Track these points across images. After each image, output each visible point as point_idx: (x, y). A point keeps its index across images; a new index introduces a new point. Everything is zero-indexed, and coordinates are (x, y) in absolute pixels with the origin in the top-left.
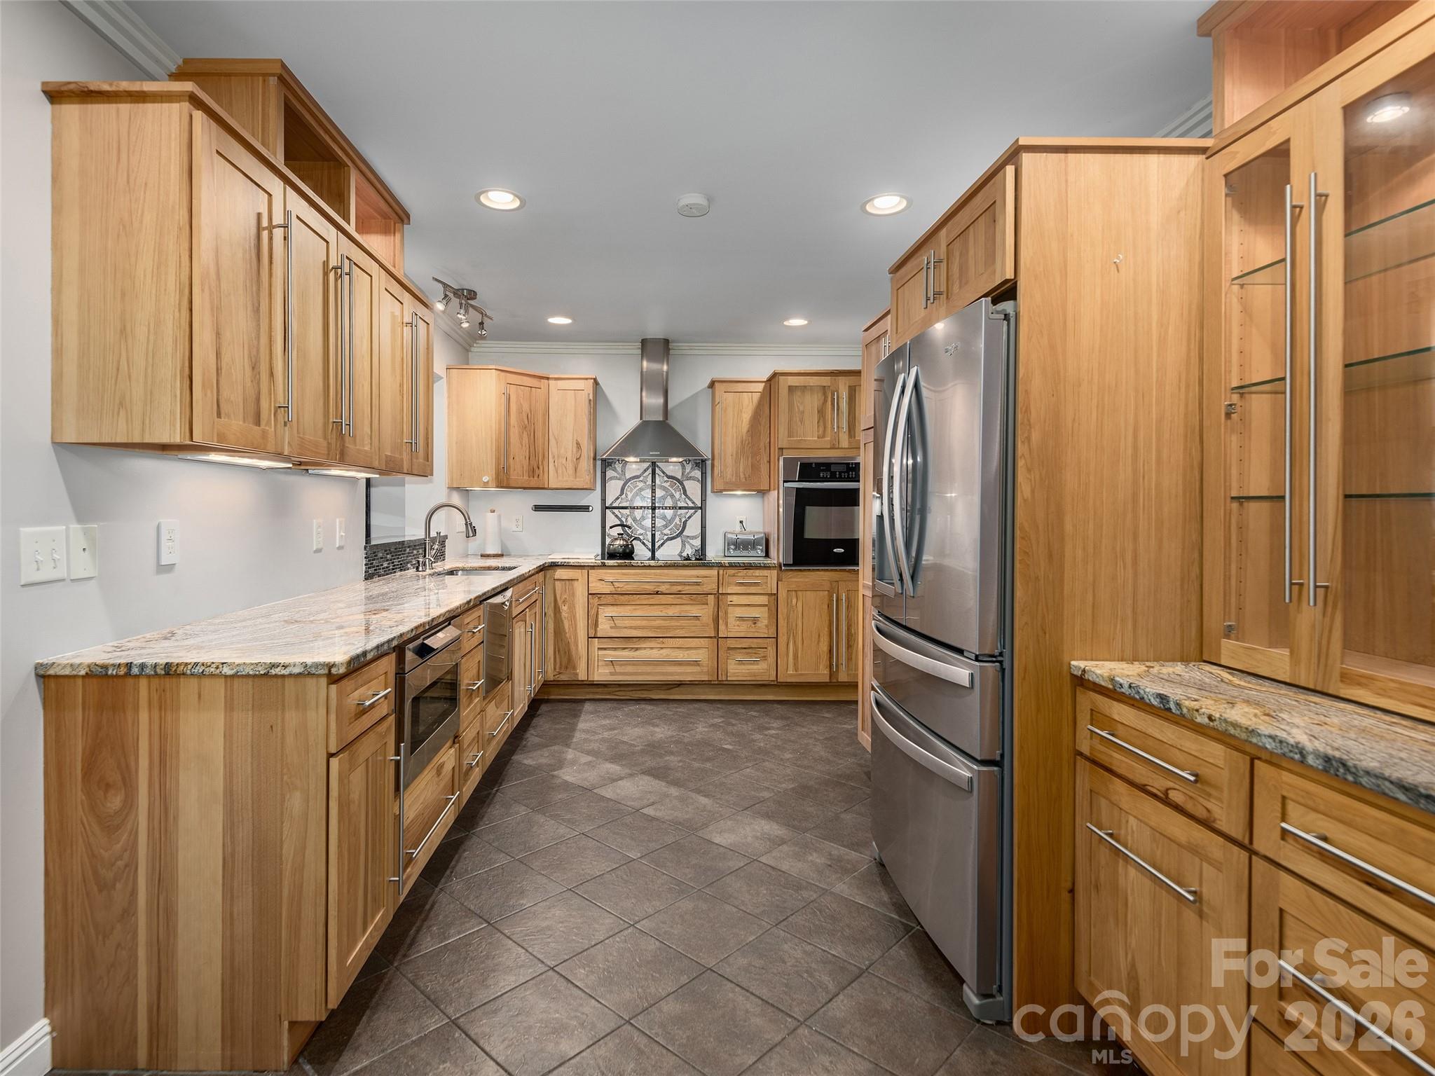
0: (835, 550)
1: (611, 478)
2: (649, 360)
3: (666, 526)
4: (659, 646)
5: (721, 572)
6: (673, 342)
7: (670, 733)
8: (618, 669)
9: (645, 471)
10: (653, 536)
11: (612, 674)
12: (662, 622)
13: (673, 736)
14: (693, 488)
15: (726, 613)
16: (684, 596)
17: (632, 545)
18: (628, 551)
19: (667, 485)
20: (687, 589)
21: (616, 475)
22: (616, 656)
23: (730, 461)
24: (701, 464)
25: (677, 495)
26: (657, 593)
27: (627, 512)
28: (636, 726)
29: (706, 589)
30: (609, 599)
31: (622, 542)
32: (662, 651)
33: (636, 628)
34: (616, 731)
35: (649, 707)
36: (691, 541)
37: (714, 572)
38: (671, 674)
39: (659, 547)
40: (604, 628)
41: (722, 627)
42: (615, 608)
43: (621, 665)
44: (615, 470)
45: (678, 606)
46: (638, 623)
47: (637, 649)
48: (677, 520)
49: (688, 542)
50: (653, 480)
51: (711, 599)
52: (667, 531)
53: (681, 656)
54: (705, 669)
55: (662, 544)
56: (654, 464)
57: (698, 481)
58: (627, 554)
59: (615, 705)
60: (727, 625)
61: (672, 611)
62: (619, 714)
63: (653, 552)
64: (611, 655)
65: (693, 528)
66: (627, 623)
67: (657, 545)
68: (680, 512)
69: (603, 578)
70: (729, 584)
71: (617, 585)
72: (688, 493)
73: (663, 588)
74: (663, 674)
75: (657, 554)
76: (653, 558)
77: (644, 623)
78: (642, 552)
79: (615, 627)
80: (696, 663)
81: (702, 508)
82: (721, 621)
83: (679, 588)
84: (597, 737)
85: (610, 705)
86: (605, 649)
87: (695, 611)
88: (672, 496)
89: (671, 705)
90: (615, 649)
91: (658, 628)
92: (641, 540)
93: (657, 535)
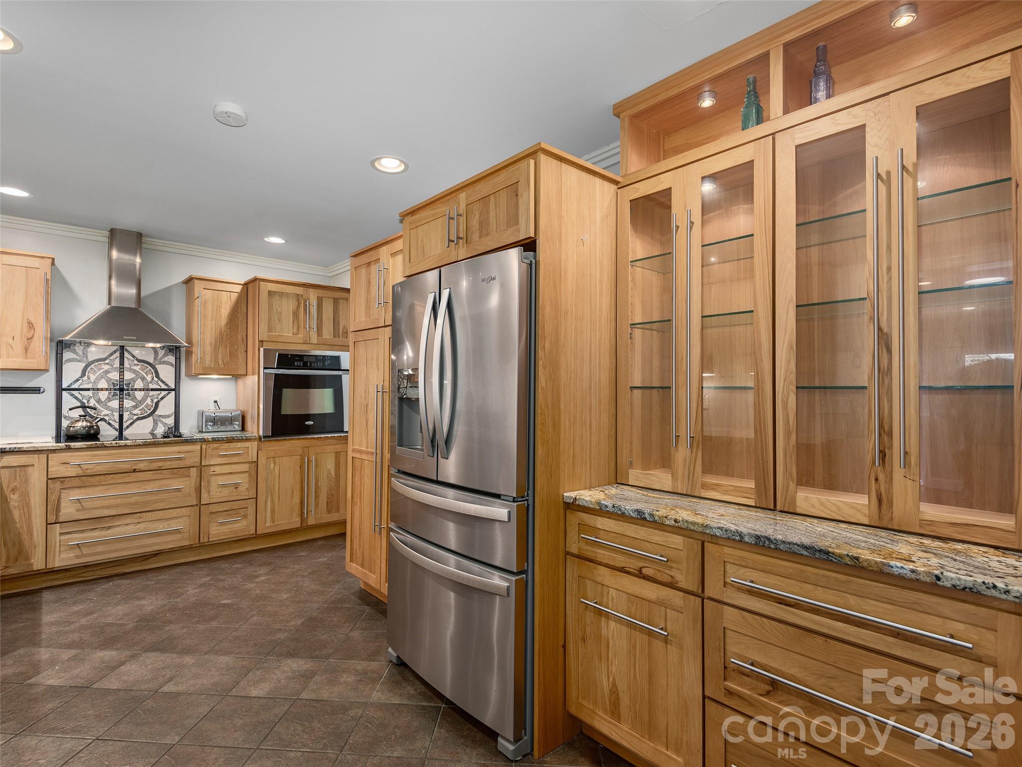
0: (306, 423)
1: (70, 360)
2: (121, 249)
3: (135, 407)
4: (136, 521)
5: (204, 446)
6: (146, 236)
7: (160, 603)
8: (85, 551)
9: (111, 354)
10: (121, 417)
11: (77, 557)
12: (139, 498)
13: (164, 605)
14: (167, 373)
15: (209, 482)
16: (165, 471)
17: (97, 426)
18: (92, 432)
19: (137, 368)
20: (168, 465)
21: (75, 356)
22: (85, 539)
23: (208, 349)
24: (175, 350)
25: (149, 378)
26: (134, 471)
27: (90, 393)
28: (117, 604)
29: (188, 463)
30: (76, 482)
31: (85, 424)
32: (139, 526)
33: (108, 507)
34: (95, 615)
35: (125, 582)
36: (164, 420)
37: (198, 447)
38: (150, 545)
39: (128, 427)
40: (68, 510)
41: (204, 495)
42: (83, 490)
43: (89, 547)
44: (75, 352)
45: (158, 481)
46: (112, 502)
47: (109, 528)
48: (149, 401)
49: (161, 421)
50: (122, 363)
51: (194, 472)
52: (136, 411)
53: (160, 527)
54: (186, 535)
55: (131, 424)
56: (122, 348)
57: (172, 365)
58: (91, 435)
59: (82, 587)
60: (209, 492)
61: (150, 487)
62: (91, 595)
63: (121, 430)
64: (75, 539)
65: (167, 407)
66: (98, 503)
67: (125, 425)
68: (151, 393)
69: (67, 460)
70: (212, 456)
71: (85, 467)
72: (161, 376)
73: (141, 466)
74: (144, 546)
75: (125, 433)
76: (121, 437)
77: (119, 501)
78: (107, 433)
79: (84, 509)
80: (177, 531)
81: (176, 390)
82: (203, 490)
83: (160, 464)
84: (72, 627)
85: (75, 589)
86: (69, 533)
87: (176, 484)
88: (143, 379)
89: (150, 575)
90: (82, 531)
91: (136, 504)
92: (105, 421)
93: (126, 416)
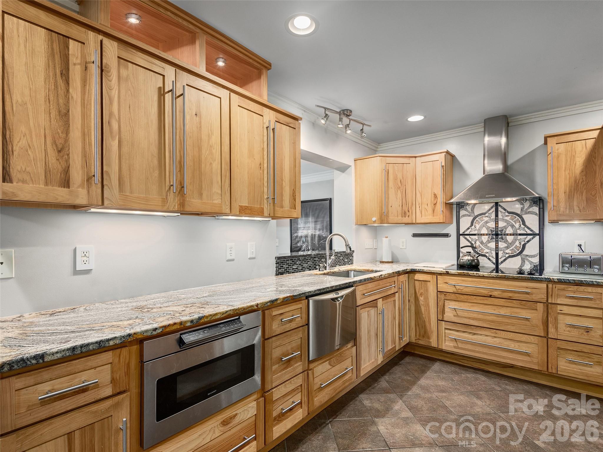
1: (464, 216)
2: (490, 134)
3: (507, 248)
4: (493, 335)
5: (550, 286)
7: (488, 410)
8: (460, 345)
9: (490, 210)
10: (497, 254)
11: (455, 347)
12: (495, 318)
13: (489, 414)
14: (532, 221)
15: (556, 319)
16: (514, 301)
17: (478, 260)
18: (474, 264)
19: (508, 218)
20: (516, 296)
21: (467, 213)
22: (459, 336)
23: (562, 198)
24: (539, 202)
25: (517, 225)
26: (490, 296)
27: (476, 237)
28: (462, 394)
29: (535, 298)
30: (453, 296)
31: (469, 258)
32: (495, 339)
33: (474, 319)
34: (444, 394)
35: (482, 378)
36: (530, 259)
37: (544, 285)
38: (504, 357)
39: (502, 262)
40: (449, 315)
41: (551, 330)
42: (457, 303)
43: (462, 343)
44: (466, 210)
45: (509, 308)
46: (475, 316)
47: (475, 334)
48: (517, 243)
49: (527, 260)
50: (497, 215)
51: (540, 307)
52: (508, 251)
53: (513, 346)
54: (535, 361)
55: (505, 260)
56: (497, 204)
57: (536, 214)
58: (474, 266)
59: (457, 369)
60: (556, 328)
61: (503, 311)
62: (456, 378)
63: (497, 264)
64: (454, 335)
65: (533, 248)
66: (466, 314)
67: (500, 261)
68: (519, 237)
69: (448, 281)
70: (558, 296)
71: (458, 287)
72: (527, 224)
73: (495, 294)
74: (496, 356)
75: (501, 266)
76: (497, 270)
77: (480, 316)
78: (486, 264)
79: (457, 316)
80: (527, 354)
81: (541, 235)
82: (550, 325)
83: (510, 295)
85: (453, 368)
86: (450, 329)
87: (525, 314)
88: (513, 226)
89: (503, 381)
90: (458, 331)
91: (492, 321)
92: (486, 257)
93: (500, 254)
